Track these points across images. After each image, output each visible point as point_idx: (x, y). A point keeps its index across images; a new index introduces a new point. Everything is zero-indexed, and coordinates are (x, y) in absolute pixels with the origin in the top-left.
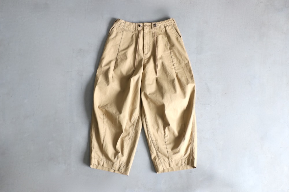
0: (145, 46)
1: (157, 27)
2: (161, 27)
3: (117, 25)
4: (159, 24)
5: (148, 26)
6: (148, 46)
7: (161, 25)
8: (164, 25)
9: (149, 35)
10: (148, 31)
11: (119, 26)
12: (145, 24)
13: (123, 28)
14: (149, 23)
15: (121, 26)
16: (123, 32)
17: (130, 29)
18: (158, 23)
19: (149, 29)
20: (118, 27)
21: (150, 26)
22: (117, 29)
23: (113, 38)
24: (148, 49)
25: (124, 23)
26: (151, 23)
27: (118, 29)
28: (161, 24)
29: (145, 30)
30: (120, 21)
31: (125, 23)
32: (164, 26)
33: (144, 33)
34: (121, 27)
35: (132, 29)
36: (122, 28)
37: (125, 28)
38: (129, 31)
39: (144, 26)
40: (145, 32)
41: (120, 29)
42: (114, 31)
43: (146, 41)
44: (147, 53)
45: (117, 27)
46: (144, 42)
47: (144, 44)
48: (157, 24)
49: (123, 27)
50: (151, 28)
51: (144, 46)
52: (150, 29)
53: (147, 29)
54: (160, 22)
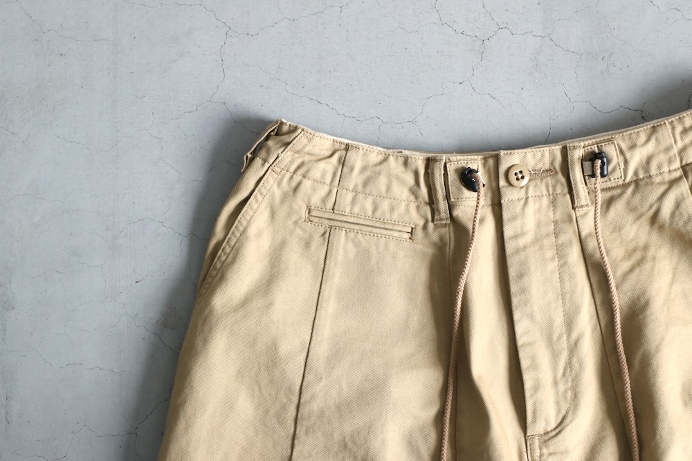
0: (534, 366)
1: (616, 179)
2: (653, 171)
3: (270, 179)
4: (633, 147)
5: (536, 175)
6: (555, 356)
7: (649, 160)
8: (675, 150)
9: (550, 253)
10: (538, 225)
11: (296, 189)
12: (511, 159)
13: (324, 200)
14: (546, 150)
15: (307, 184)
16: (327, 236)
17: (392, 209)
18: (621, 139)
19: (545, 201)
20: (285, 197)
21: (550, 171)
22: (273, 214)
23: (246, 301)
24: (562, 387)
25: (336, 157)
26: (557, 149)
27: (281, 213)
28: (650, 147)
29: (514, 218)
30: (300, 141)
31: (342, 162)
32: (677, 164)
33: (510, 247)
34: (314, 192)
35: (402, 208)
36: (316, 200)
37: (350, 196)
38: (380, 225)
39: (502, 183)
40: (516, 237)
41: (304, 213)
42: (252, 231)
43: (531, 317)
44: (553, 425)
45: (278, 194)
46: (519, 329)
47: (521, 341)
48: (611, 150)
49: (323, 191)
50: (561, 189)
51: (525, 363)
52: (554, 203)
53: (531, 208)
54: (642, 132)
